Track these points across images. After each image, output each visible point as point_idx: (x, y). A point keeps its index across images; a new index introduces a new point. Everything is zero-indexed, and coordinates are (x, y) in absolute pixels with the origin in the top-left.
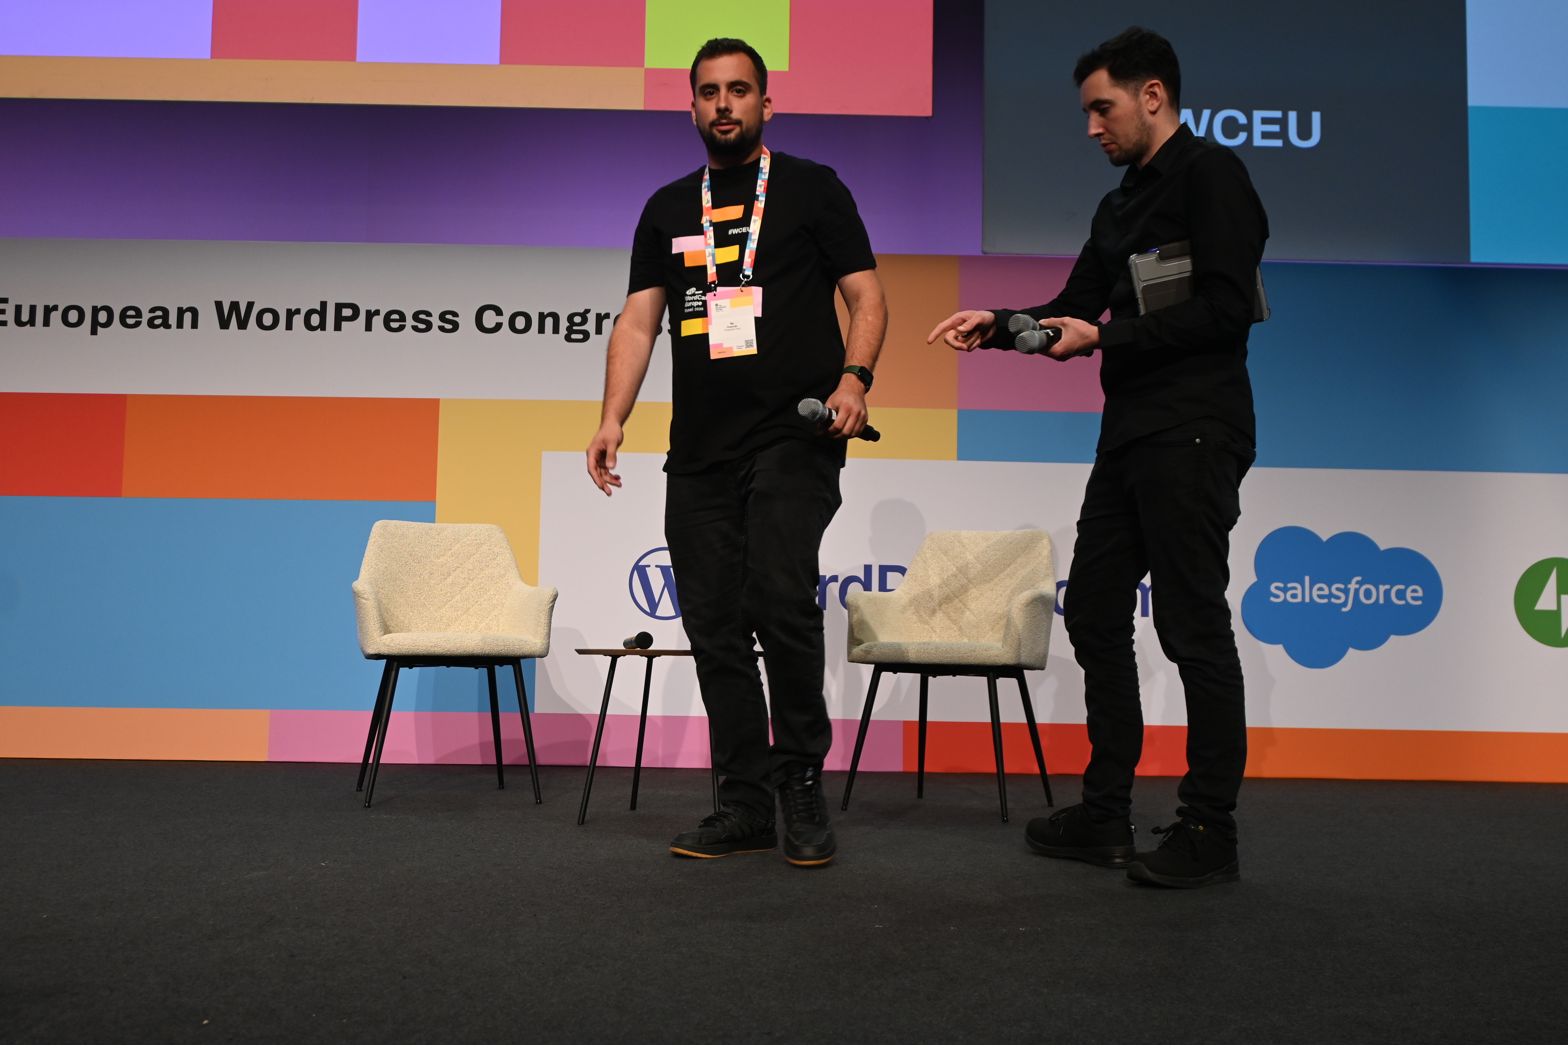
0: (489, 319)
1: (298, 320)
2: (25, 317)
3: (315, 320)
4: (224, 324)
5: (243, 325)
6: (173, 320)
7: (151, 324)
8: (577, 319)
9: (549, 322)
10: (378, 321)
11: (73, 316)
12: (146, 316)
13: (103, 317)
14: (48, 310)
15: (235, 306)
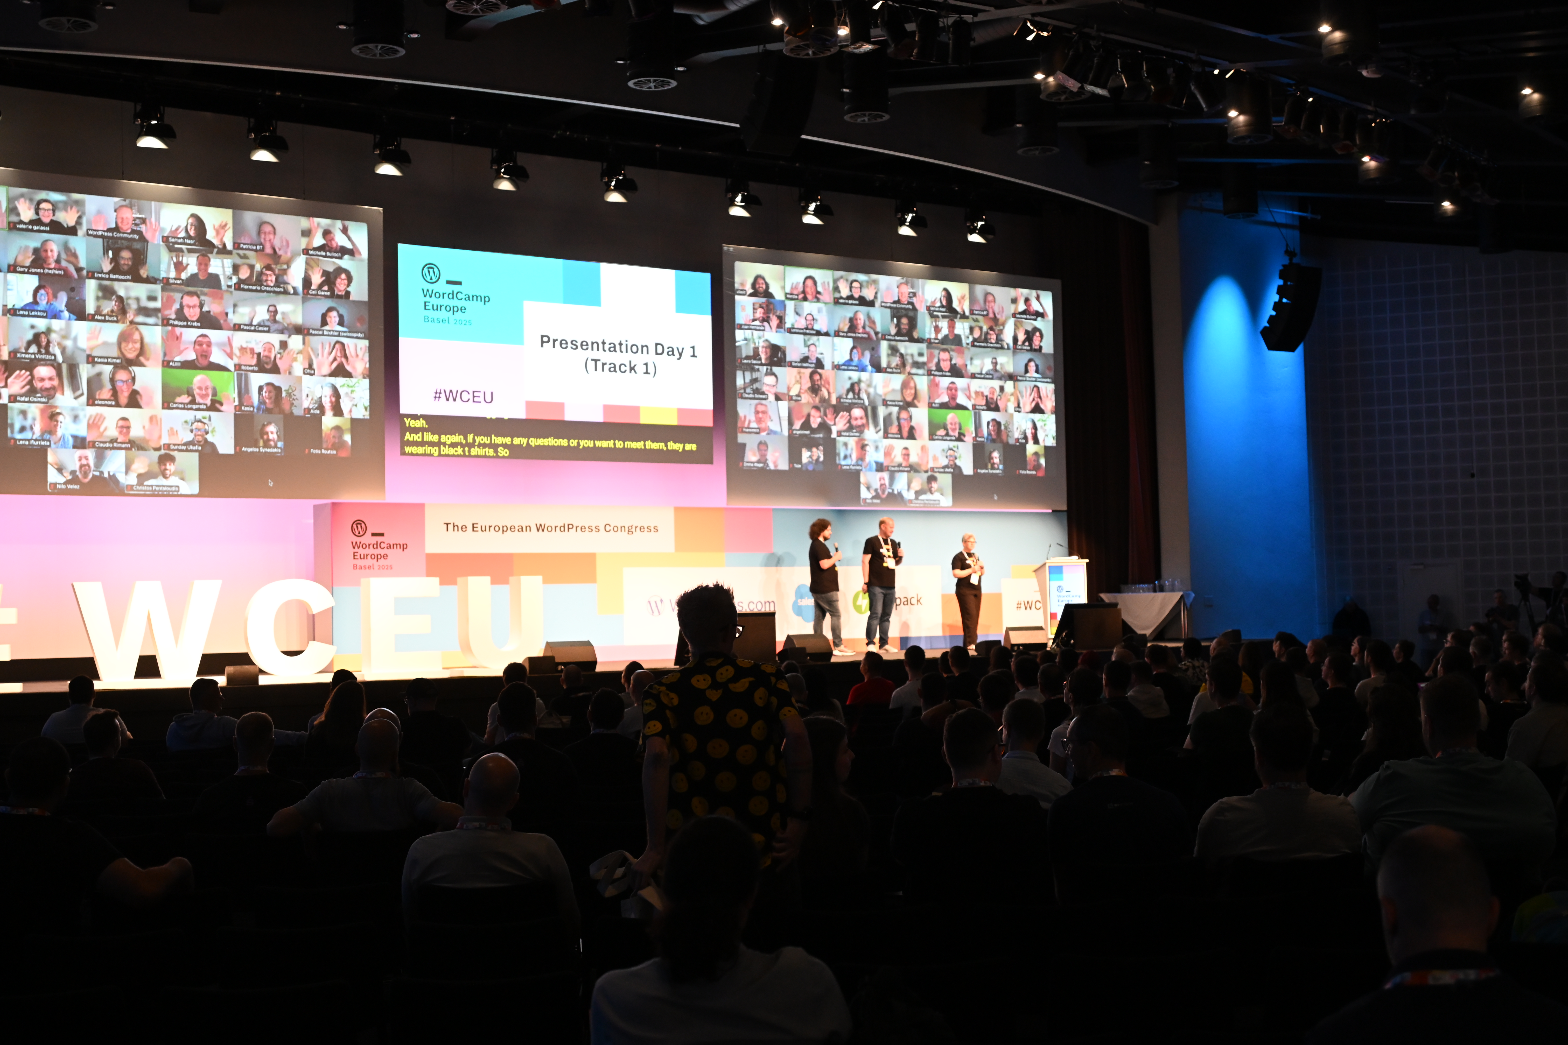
0: (608, 528)
1: (558, 529)
2: (484, 529)
3: (562, 529)
4: (538, 530)
5: (543, 530)
6: (524, 529)
7: (518, 531)
8: (630, 528)
9: (623, 528)
10: (579, 529)
11: (497, 529)
12: (517, 528)
13: (505, 529)
14: (490, 527)
15: (541, 525)
